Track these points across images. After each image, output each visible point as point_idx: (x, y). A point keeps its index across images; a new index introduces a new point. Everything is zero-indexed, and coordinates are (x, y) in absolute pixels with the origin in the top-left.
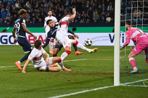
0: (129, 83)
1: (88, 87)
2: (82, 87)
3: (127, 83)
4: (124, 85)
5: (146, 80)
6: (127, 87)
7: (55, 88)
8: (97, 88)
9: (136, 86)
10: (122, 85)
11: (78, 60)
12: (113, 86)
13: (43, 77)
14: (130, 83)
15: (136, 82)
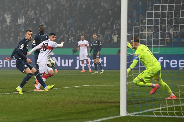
0: (137, 113)
1: (90, 118)
2: (83, 117)
3: (134, 113)
4: (132, 115)
5: (157, 109)
6: (135, 117)
7: (52, 119)
8: (101, 118)
9: (145, 116)
10: (129, 115)
11: (79, 86)
12: (119, 116)
13: (38, 107)
14: (139, 113)
15: (146, 111)
